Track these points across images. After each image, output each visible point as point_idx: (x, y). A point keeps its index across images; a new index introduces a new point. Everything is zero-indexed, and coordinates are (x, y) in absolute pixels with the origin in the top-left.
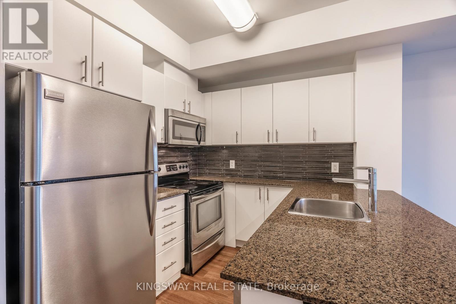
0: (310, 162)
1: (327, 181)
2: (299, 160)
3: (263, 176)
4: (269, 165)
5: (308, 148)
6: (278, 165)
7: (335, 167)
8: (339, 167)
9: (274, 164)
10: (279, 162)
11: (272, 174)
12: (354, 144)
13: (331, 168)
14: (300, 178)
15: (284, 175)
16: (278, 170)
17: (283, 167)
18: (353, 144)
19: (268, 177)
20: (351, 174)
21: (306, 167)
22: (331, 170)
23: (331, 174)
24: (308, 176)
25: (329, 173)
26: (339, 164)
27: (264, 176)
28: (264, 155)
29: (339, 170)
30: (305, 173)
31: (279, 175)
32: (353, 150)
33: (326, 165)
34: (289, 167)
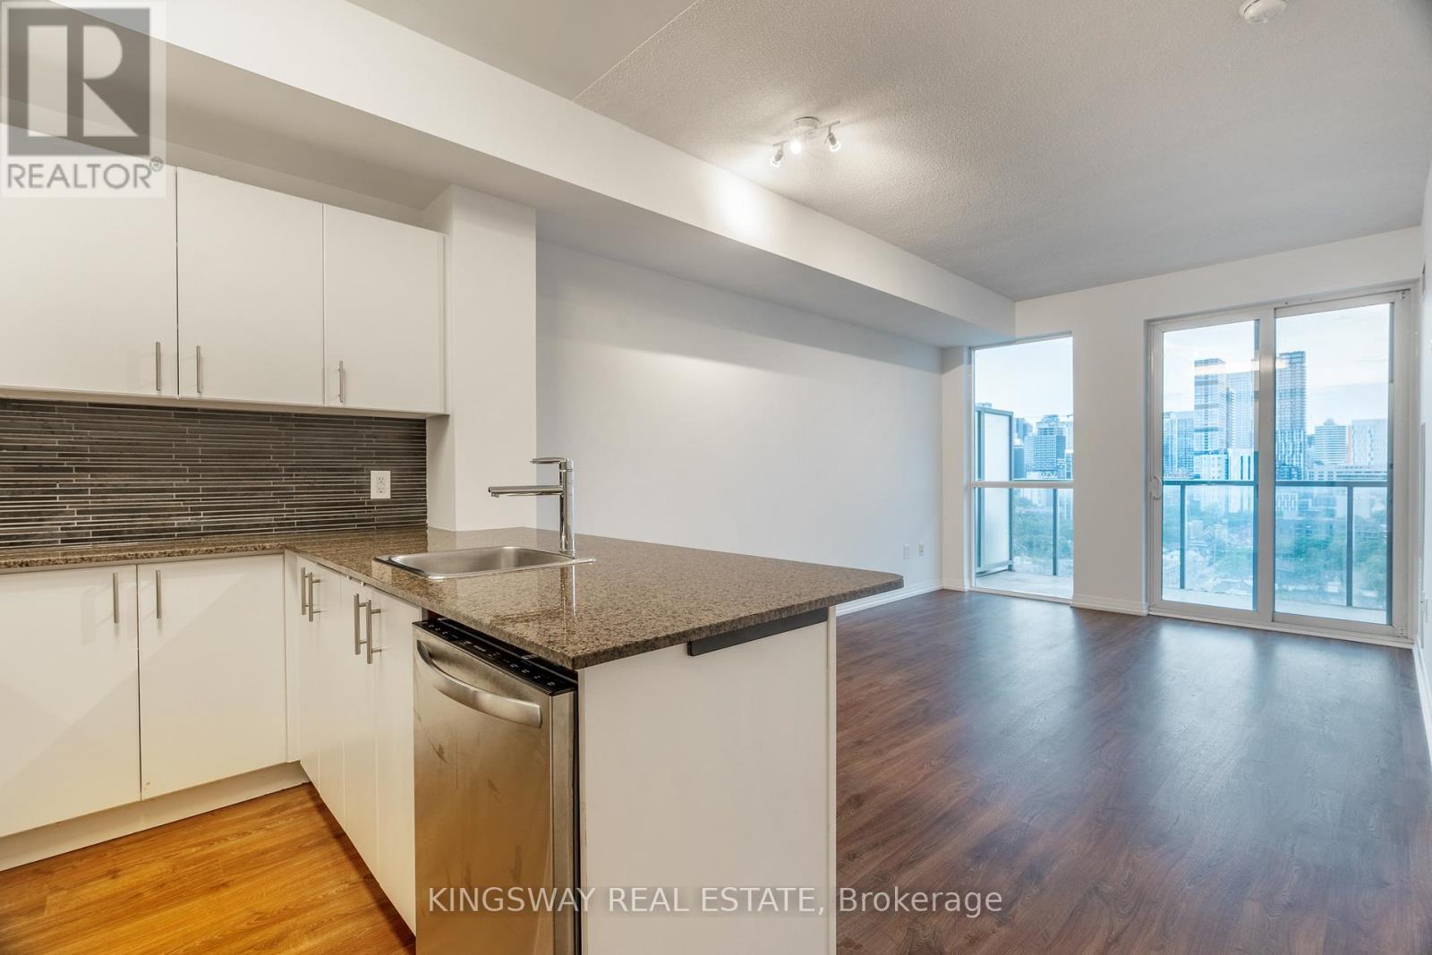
0: (305, 470)
1: (358, 526)
2: (263, 464)
3: (94, 534)
4: (127, 485)
5: (296, 426)
6: (175, 483)
7: (380, 485)
8: (392, 482)
9: (150, 483)
10: (177, 473)
11: (142, 521)
12: (427, 423)
13: (369, 487)
14: (268, 525)
15: (204, 520)
16: (173, 505)
17: (198, 490)
18: (425, 421)
19: (119, 532)
20: (420, 501)
21: (292, 488)
22: (369, 492)
23: (368, 503)
24: (298, 514)
25: (363, 503)
26: (392, 475)
27: (101, 534)
28: (97, 443)
29: (392, 491)
30: (287, 506)
31: (176, 522)
32: (425, 438)
33: (355, 480)
34: (225, 489)
